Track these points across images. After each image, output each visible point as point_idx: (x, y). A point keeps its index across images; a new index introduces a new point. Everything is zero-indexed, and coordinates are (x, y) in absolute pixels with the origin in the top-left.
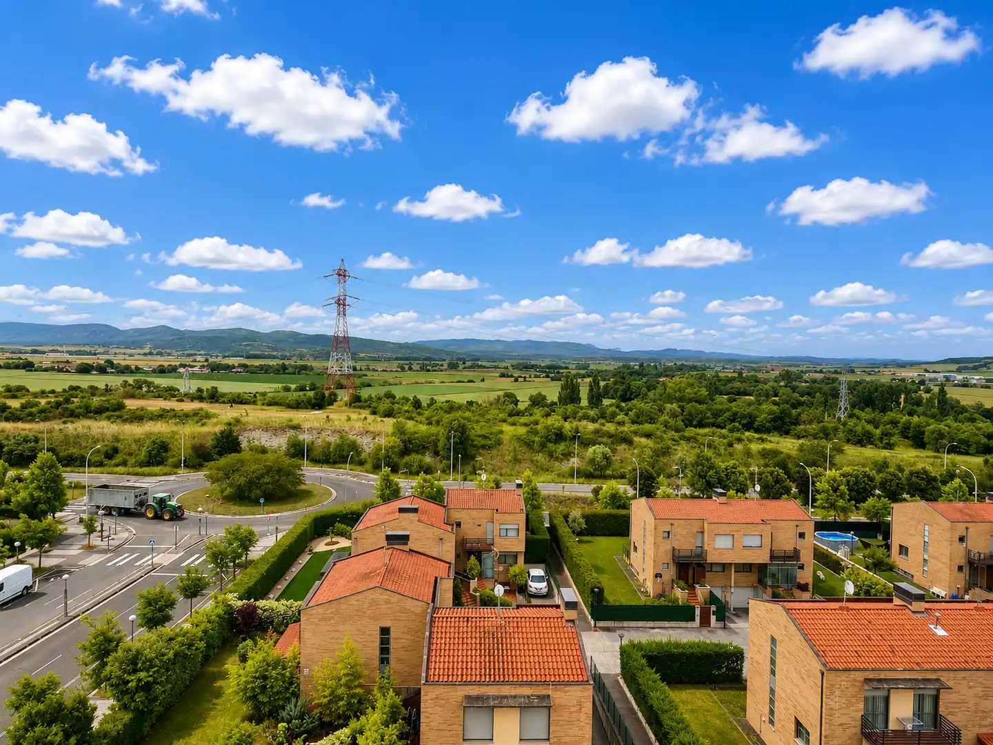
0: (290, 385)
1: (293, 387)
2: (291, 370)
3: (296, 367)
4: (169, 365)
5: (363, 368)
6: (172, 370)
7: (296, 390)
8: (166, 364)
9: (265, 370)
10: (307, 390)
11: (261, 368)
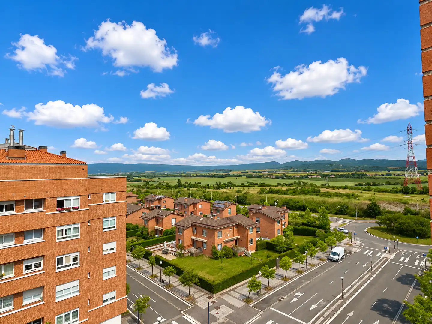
0: (363, 183)
1: (364, 184)
2: (356, 176)
3: (359, 175)
4: (304, 175)
5: (396, 174)
6: (306, 177)
7: (365, 185)
8: (303, 175)
9: (346, 177)
10: (371, 186)
11: (342, 175)
